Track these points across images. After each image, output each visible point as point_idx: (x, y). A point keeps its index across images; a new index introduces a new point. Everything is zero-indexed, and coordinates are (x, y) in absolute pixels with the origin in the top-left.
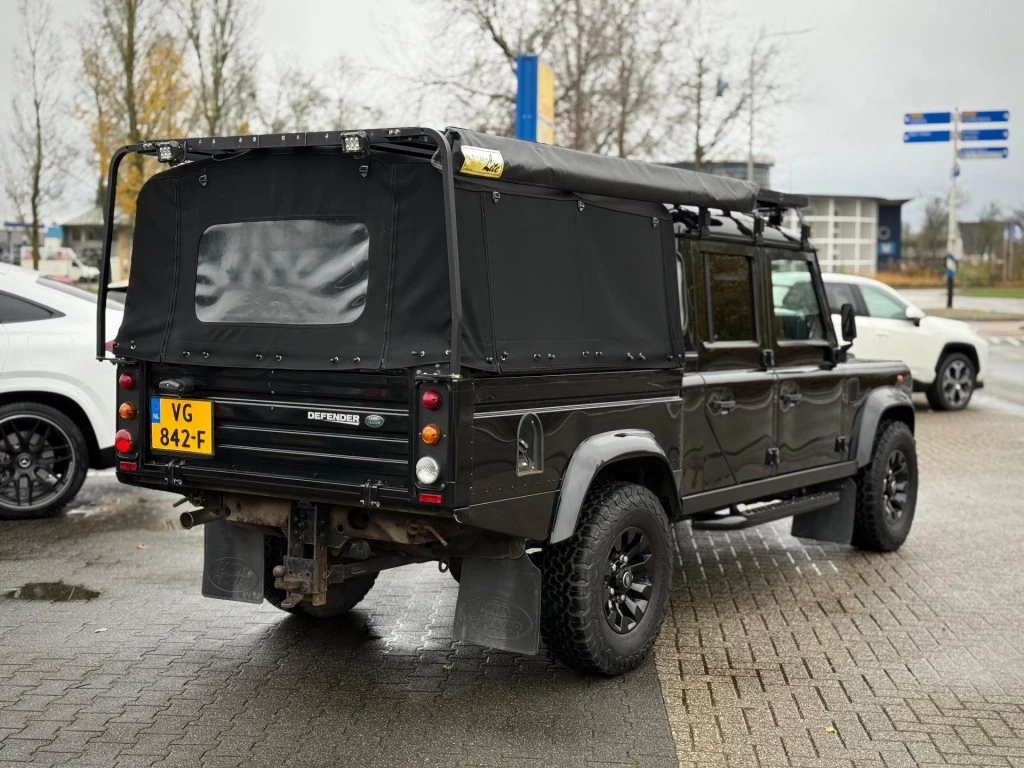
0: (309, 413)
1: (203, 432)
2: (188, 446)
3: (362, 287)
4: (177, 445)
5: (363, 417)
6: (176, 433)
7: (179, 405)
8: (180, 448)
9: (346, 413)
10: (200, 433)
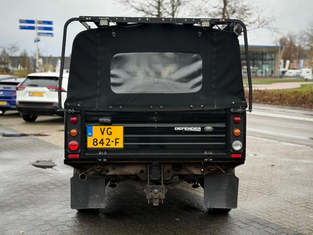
0: (175, 128)
1: (118, 139)
2: (110, 145)
3: (200, 79)
4: (103, 145)
5: (202, 128)
6: (102, 140)
7: (104, 129)
8: (105, 146)
9: (194, 127)
10: (116, 139)
